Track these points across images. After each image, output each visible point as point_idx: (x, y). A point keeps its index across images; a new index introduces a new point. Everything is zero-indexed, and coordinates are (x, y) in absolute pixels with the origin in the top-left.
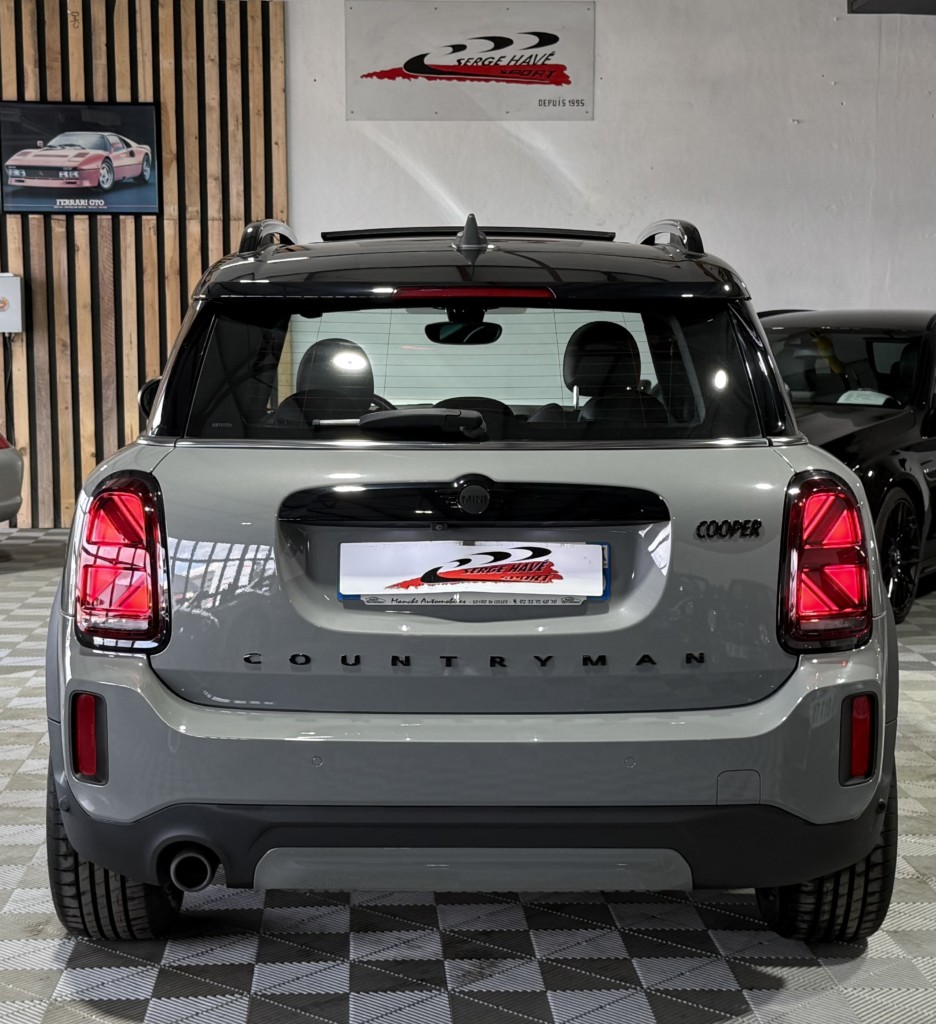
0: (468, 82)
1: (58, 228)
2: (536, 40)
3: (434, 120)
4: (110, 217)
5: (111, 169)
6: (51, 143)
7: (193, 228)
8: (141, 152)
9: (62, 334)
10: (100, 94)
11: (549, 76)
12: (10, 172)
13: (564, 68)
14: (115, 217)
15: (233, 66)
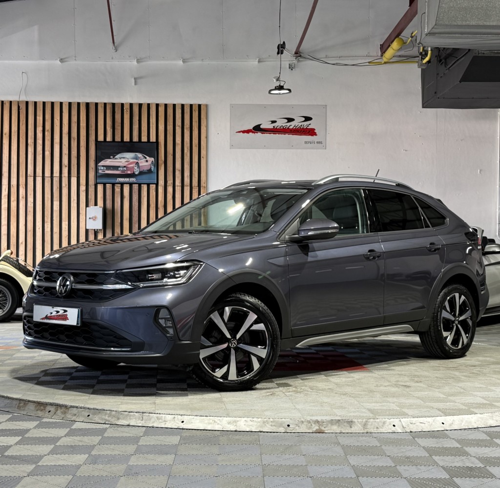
0: (277, 134)
1: (118, 189)
2: (304, 119)
3: (265, 149)
4: (137, 185)
5: (139, 167)
6: (116, 157)
7: (170, 189)
8: (150, 161)
9: (118, 230)
10: (136, 139)
11: (309, 133)
12: (100, 168)
13: (314, 129)
14: (140, 185)
15: (187, 128)
